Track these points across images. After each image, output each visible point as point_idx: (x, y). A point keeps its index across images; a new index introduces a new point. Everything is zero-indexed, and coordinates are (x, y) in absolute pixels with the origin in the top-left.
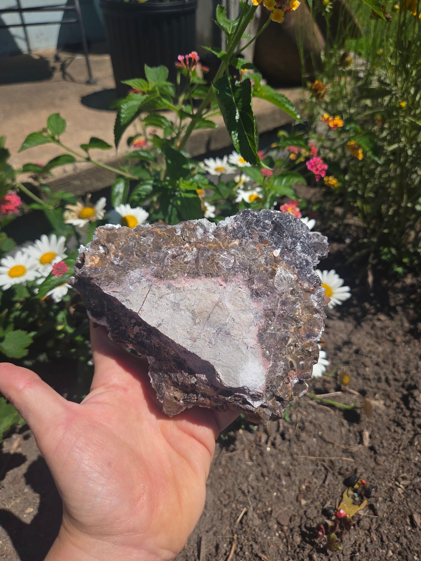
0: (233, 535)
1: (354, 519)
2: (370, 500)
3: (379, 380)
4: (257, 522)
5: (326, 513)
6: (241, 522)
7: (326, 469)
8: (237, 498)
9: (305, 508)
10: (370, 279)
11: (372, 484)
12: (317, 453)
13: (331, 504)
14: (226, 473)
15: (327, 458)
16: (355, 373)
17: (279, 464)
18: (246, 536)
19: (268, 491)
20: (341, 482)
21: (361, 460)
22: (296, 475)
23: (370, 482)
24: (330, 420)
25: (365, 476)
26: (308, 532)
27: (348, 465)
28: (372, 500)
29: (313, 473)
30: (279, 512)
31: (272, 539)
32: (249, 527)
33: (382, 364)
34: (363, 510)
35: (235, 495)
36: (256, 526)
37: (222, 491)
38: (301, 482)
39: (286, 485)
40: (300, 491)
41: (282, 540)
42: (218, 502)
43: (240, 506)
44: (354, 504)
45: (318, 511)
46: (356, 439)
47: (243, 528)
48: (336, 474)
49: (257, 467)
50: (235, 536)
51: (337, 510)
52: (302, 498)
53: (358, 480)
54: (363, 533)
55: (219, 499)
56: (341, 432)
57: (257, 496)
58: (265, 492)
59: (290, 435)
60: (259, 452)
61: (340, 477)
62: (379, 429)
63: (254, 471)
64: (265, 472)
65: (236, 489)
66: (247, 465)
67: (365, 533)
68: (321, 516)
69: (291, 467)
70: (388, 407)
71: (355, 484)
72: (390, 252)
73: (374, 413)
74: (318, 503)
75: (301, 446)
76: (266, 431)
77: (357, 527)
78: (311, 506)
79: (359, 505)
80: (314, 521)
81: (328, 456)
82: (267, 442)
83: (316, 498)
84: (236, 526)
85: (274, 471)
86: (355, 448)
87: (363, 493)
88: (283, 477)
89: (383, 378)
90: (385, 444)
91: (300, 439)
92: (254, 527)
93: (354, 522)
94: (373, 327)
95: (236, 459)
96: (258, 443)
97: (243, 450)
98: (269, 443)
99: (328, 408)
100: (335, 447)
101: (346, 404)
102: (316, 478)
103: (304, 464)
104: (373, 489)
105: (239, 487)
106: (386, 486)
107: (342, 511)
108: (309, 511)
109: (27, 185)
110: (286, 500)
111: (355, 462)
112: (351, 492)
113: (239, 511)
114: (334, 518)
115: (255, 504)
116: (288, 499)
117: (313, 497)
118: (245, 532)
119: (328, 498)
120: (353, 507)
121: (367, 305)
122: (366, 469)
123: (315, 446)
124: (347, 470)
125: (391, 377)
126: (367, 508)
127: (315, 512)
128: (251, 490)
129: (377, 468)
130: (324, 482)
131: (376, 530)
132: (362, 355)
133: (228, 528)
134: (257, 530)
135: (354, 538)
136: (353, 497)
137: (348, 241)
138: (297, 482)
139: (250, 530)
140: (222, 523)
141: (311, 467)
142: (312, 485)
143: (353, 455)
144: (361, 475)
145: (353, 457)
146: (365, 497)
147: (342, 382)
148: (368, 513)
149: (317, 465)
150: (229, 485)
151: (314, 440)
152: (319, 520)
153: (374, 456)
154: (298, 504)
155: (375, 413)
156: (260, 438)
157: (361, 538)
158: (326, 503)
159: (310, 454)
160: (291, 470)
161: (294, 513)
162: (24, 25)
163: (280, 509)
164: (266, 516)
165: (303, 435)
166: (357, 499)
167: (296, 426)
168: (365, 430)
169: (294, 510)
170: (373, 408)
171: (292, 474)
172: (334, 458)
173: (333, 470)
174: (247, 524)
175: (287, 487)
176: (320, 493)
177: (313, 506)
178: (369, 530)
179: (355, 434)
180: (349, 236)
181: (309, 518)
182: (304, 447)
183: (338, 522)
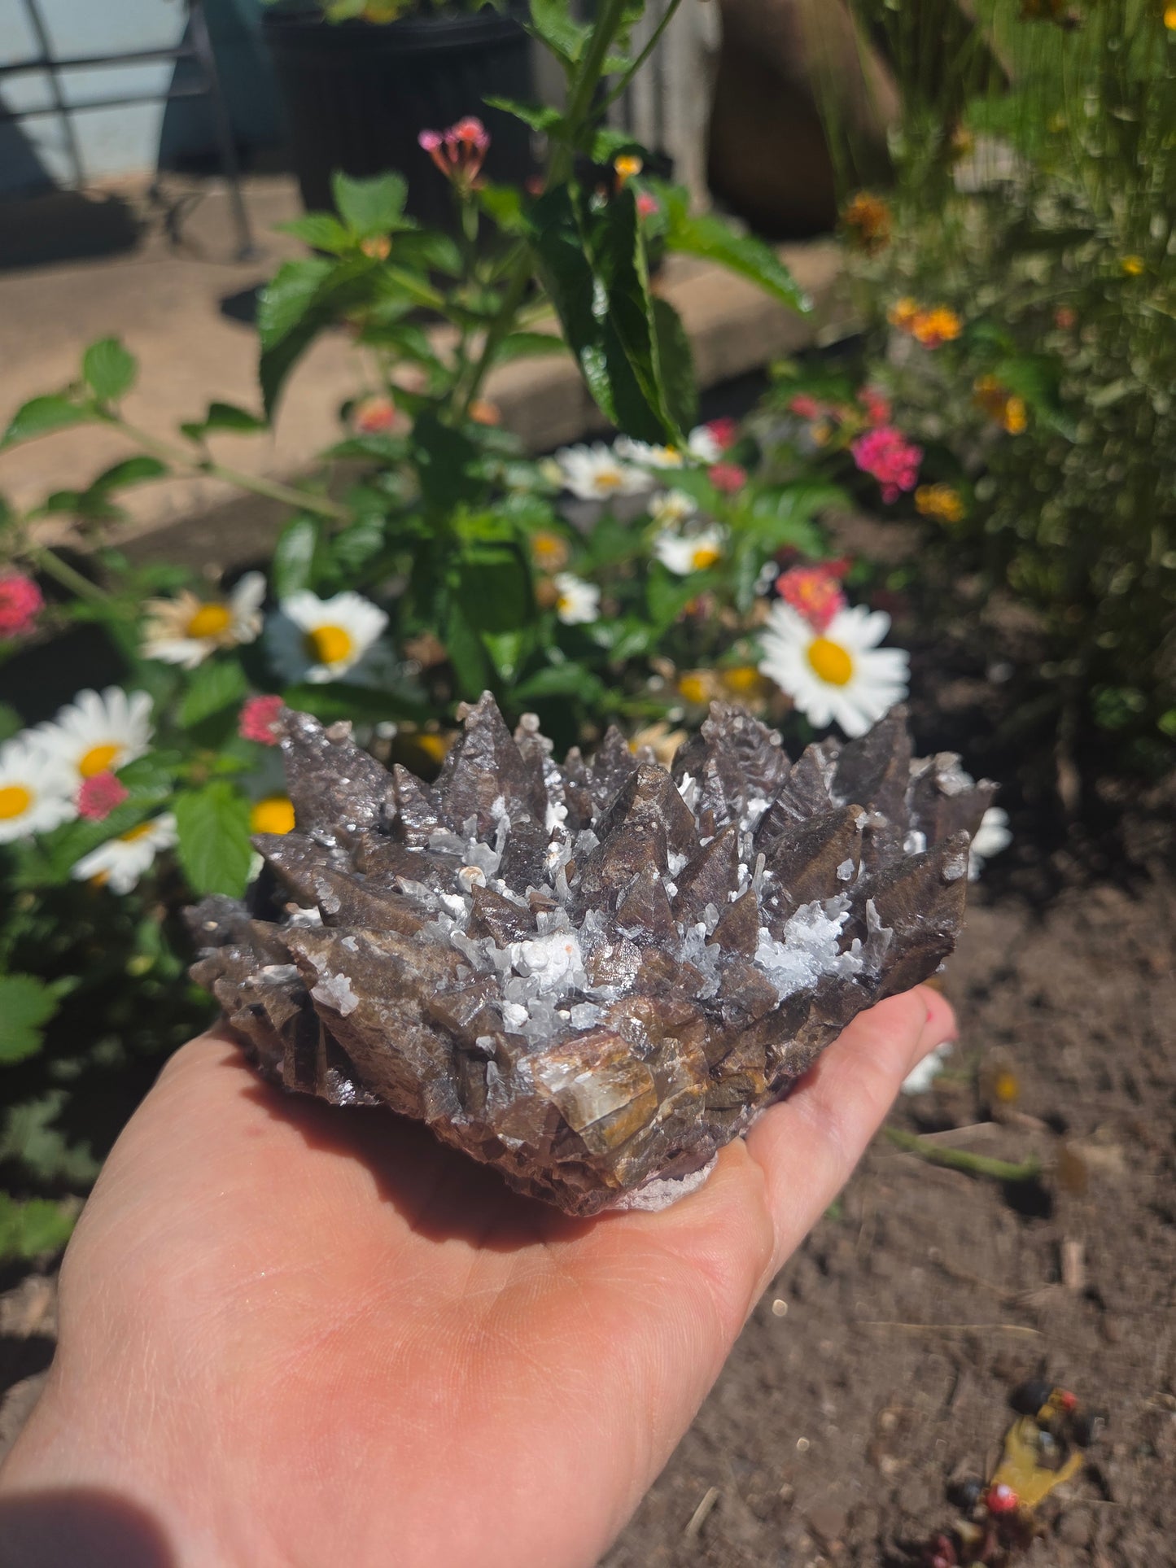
1: (1043, 1512)
2: (1088, 1451)
3: (1105, 1085)
4: (750, 1530)
5: (956, 1496)
6: (702, 1533)
7: (954, 1361)
8: (688, 1456)
9: (893, 1484)
10: (1067, 784)
11: (1093, 1403)
12: (926, 1312)
13: (972, 1469)
15: (956, 1329)
16: (1031, 1066)
17: (811, 1351)
19: (780, 1434)
20: (1001, 1399)
21: (1059, 1329)
22: (865, 1382)
23: (1088, 1396)
24: (960, 1210)
25: (1072, 1379)
26: (904, 1558)
27: (1020, 1347)
28: (1095, 1453)
29: (917, 1375)
30: (817, 1496)
32: (723, 1544)
33: (1111, 1034)
36: (748, 1543)
38: (882, 1403)
39: (834, 1414)
40: (878, 1429)
43: (697, 1483)
45: (932, 1493)
46: (1041, 1267)
47: (707, 1547)
48: (986, 1374)
49: (747, 1361)
51: (988, 1485)
52: (885, 1453)
54: (1072, 1558)
56: (996, 1247)
57: (749, 1451)
58: (773, 1436)
59: (840, 1258)
61: (997, 1385)
62: (1111, 1234)
63: (737, 1372)
64: (771, 1378)
67: (1078, 1558)
68: (942, 1506)
69: (847, 1358)
70: (1135, 1164)
72: (1122, 703)
73: (1092, 1186)
74: (932, 1467)
75: (875, 1292)
77: (1052, 1538)
78: (912, 1474)
80: (923, 1521)
81: (958, 1320)
83: (925, 1451)
84: (687, 1544)
85: (796, 1372)
86: (1042, 1296)
88: (826, 1392)
89: (1117, 1078)
90: (1131, 1280)
91: (874, 1271)
92: (739, 1547)
93: (1043, 1526)
94: (1083, 925)
98: (782, 1288)
99: (954, 1175)
100: (980, 1294)
101: (1008, 1160)
102: (926, 1388)
103: (890, 1348)
106: (1137, 1409)
107: (1005, 1492)
108: (906, 1492)
109: (63, 553)
110: (837, 1459)
111: (1039, 1337)
112: (1030, 1431)
113: (695, 1497)
114: (980, 1511)
115: (742, 1474)
116: (841, 1454)
117: (915, 1448)
118: (714, 1561)
119: (963, 1449)
120: (1037, 1477)
121: (1062, 862)
122: (1075, 1359)
123: (918, 1290)
124: (1017, 1362)
125: (1140, 1074)
127: (924, 1494)
129: (1109, 1352)
130: (950, 1399)
131: (1113, 1545)
132: (1052, 1010)
133: (662, 1550)
134: (749, 1555)
136: (1039, 1447)
137: (998, 673)
138: (869, 1405)
139: (729, 1555)
140: (646, 1534)
141: (911, 1357)
142: (914, 1409)
143: (1033, 1317)
144: (1061, 1375)
145: (1036, 1323)
147: (995, 1095)
148: (1086, 1495)
149: (926, 1350)
151: (917, 1273)
152: (936, 1520)
153: (1096, 1317)
154: (870, 1471)
155: (1095, 1185)
158: (956, 1465)
159: (908, 1315)
160: (849, 1366)
161: (859, 1498)
162: (62, 108)
163: (817, 1486)
164: (775, 1512)
165: (884, 1262)
167: (858, 1230)
168: (1067, 1238)
169: (860, 1490)
170: (1091, 1170)
171: (854, 1379)
172: (976, 1326)
173: (975, 1363)
174: (720, 1539)
175: (840, 1420)
176: (938, 1434)
177: (916, 1477)
178: (1089, 1547)
179: (1038, 1253)
180: (1000, 657)
181: (905, 1515)
182: (887, 1296)
183: (995, 1525)
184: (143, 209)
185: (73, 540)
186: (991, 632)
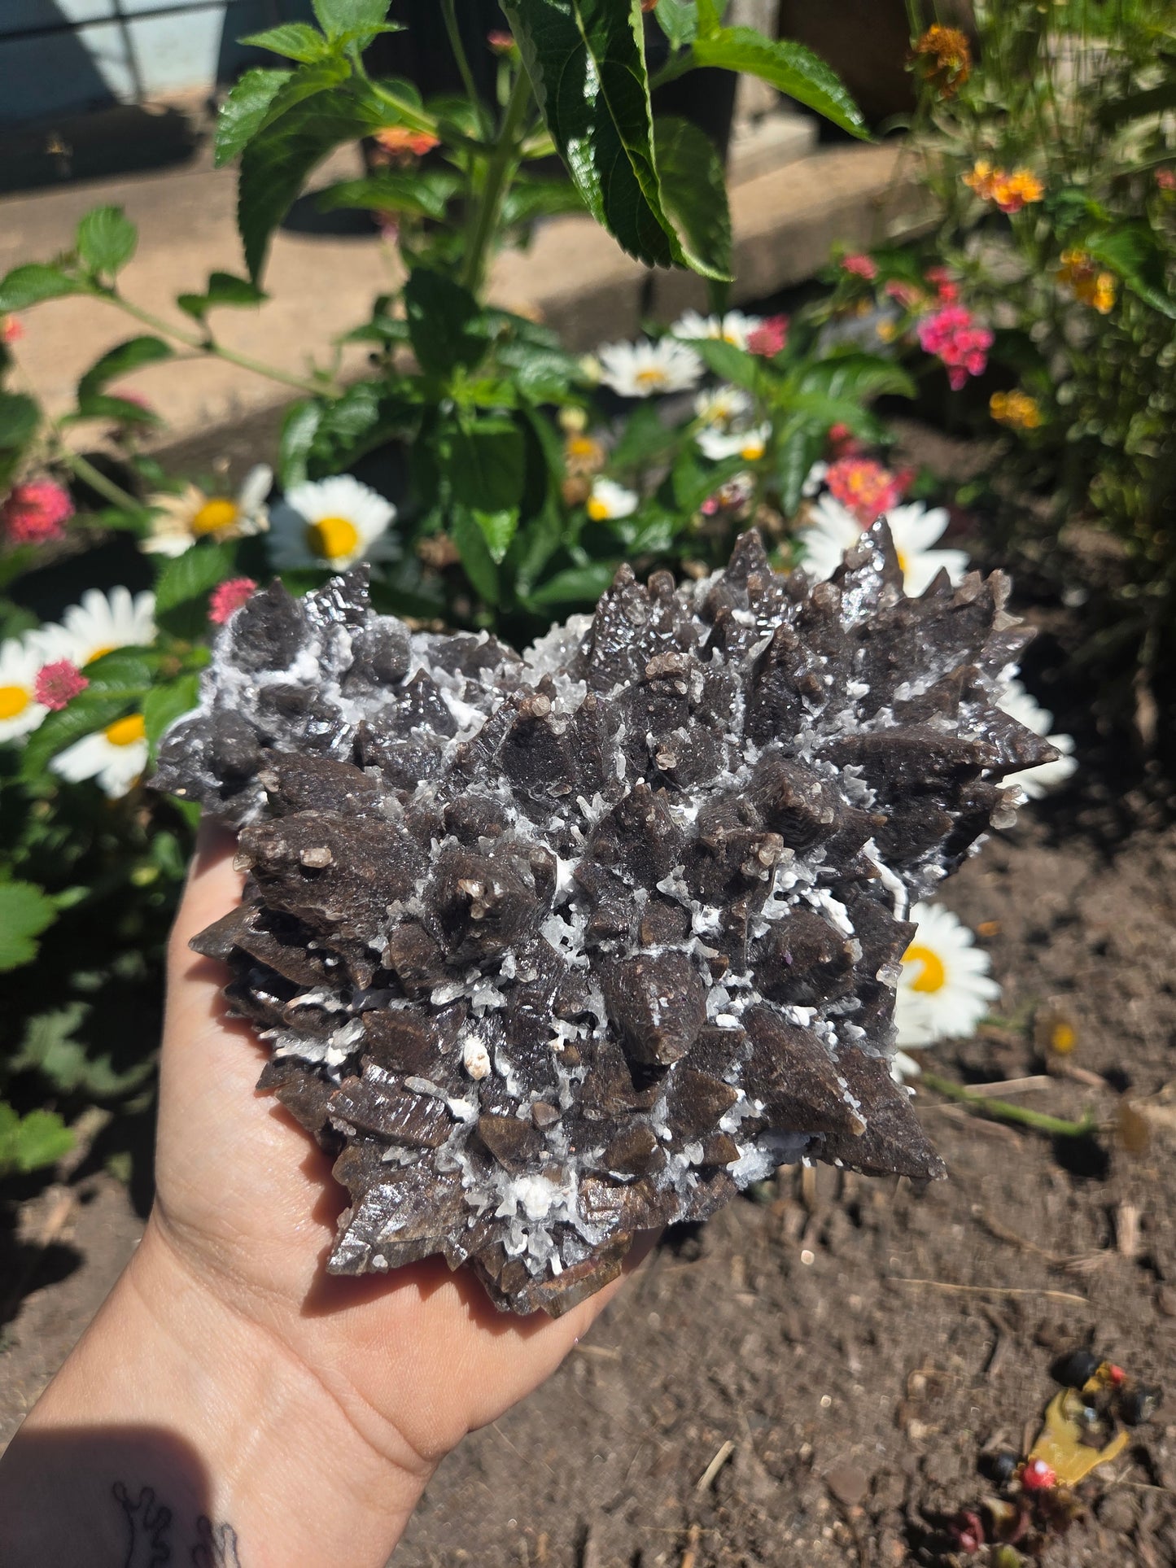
0: (688, 1527)
1: (1083, 1492)
2: (1139, 1431)
4: (766, 1488)
5: (988, 1467)
6: (714, 1486)
7: (993, 1325)
8: (703, 1407)
9: (921, 1450)
10: (1146, 717)
11: (1144, 1380)
12: (966, 1272)
13: (1007, 1440)
14: (673, 1327)
15: (997, 1292)
16: (1092, 1018)
17: (839, 1304)
18: (728, 1534)
19: (803, 1390)
20: (1042, 1369)
21: (1110, 1299)
22: (895, 1342)
23: (1139, 1372)
24: (1007, 1167)
25: (1121, 1352)
26: (929, 1529)
27: (1067, 1315)
28: (1144, 1432)
29: (953, 1337)
30: (838, 1458)
31: (809, 1546)
32: (736, 1502)
34: (1112, 1463)
35: (698, 1399)
36: (761, 1503)
37: (656, 1383)
38: (913, 1364)
39: (861, 1373)
40: (906, 1393)
41: (845, 1549)
42: (644, 1420)
43: (711, 1436)
44: (1084, 1441)
45: (964, 1462)
46: (1094, 1232)
47: (719, 1504)
48: (1027, 1341)
49: (770, 1312)
50: (695, 1532)
51: (1025, 1460)
52: (914, 1417)
53: (1098, 1366)
54: (1113, 1543)
55: (648, 1410)
56: (1045, 1207)
57: (769, 1406)
58: (795, 1392)
59: (874, 1210)
60: (778, 1261)
61: (1038, 1354)
63: (758, 1323)
64: (795, 1330)
65: (701, 1380)
66: (737, 1304)
67: (1120, 1544)
68: (973, 1478)
69: (878, 1315)
71: (1086, 1380)
73: (1154, 1148)
74: (964, 1435)
75: (910, 1248)
76: (801, 1200)
77: (1091, 1523)
78: (941, 1441)
79: (1101, 1448)
80: (951, 1492)
81: (1000, 1283)
82: (802, 1234)
83: (957, 1418)
84: (698, 1499)
85: (822, 1327)
86: (1092, 1262)
87: (1113, 1409)
88: (852, 1348)
91: (910, 1226)
92: (753, 1506)
93: (1082, 1509)
94: (1156, 869)
95: (703, 1283)
96: (775, 1235)
97: (728, 1257)
98: (811, 1238)
99: (1003, 1129)
100: (1025, 1257)
101: (1062, 1117)
102: (961, 1352)
103: (925, 1307)
104: (1148, 1399)
105: (710, 1375)
107: (1041, 1468)
108: (934, 1460)
110: (862, 1420)
111: (1088, 1306)
112: (1073, 1404)
113: (710, 1450)
114: (1014, 1486)
115: (759, 1429)
116: (866, 1416)
117: (946, 1414)
118: (725, 1520)
119: (998, 1419)
120: (1079, 1453)
121: (1135, 802)
122: (1126, 1332)
123: (958, 1248)
124: (1062, 1330)
126: (1127, 1458)
127: (954, 1464)
128: (748, 1386)
129: (1164, 1326)
130: (986, 1366)
131: (1158, 1533)
132: (1117, 958)
133: (672, 1502)
134: (763, 1516)
135: (1081, 1557)
136: (1082, 1421)
137: (1073, 598)
138: (899, 1366)
139: (741, 1514)
140: (655, 1487)
141: (946, 1318)
142: (948, 1373)
143: (1081, 1284)
144: (1109, 1348)
145: (1084, 1291)
146: (1119, 1424)
147: (1050, 1047)
148: (1132, 1478)
149: (964, 1312)
150: (681, 1367)
151: (957, 1230)
152: (965, 1492)
153: (1152, 1287)
154: (897, 1435)
155: (1158, 1147)
156: (782, 1219)
157: (1104, 1558)
158: (990, 1436)
159: (945, 1274)
160: (879, 1324)
161: (884, 1463)
162: (121, 18)
163: (839, 1448)
164: (793, 1471)
165: (921, 1215)
166: (1095, 1427)
168: (1124, 1203)
169: (886, 1454)
170: (1154, 1130)
171: (883, 1338)
172: (1019, 1291)
173: (1016, 1329)
174: (733, 1495)
175: (866, 1380)
176: (972, 1401)
177: (946, 1443)
178: (1133, 1533)
179: (1091, 1216)
180: (1079, 581)
181: (932, 1484)
182: (922, 1252)
183: (1029, 1504)
184: (199, 120)
185: (108, 447)
186: (1067, 555)
